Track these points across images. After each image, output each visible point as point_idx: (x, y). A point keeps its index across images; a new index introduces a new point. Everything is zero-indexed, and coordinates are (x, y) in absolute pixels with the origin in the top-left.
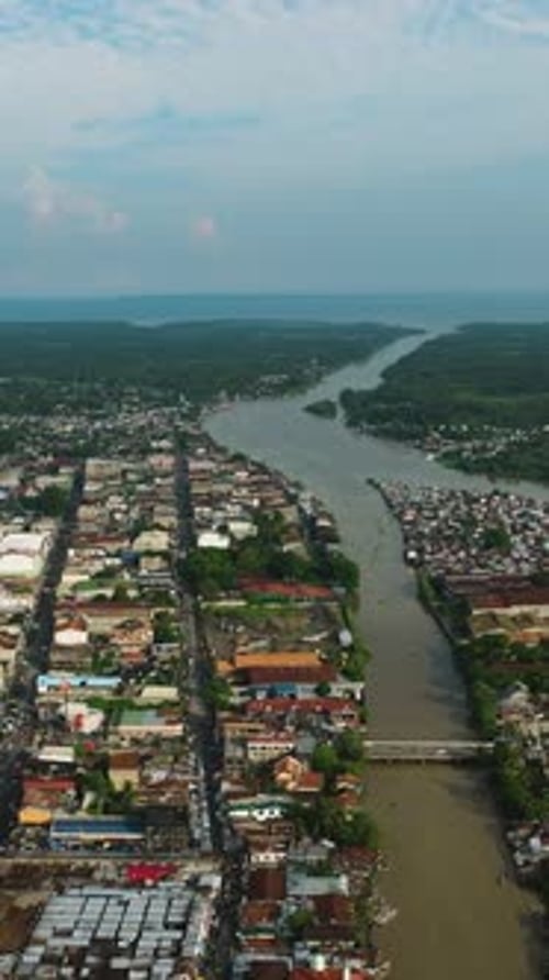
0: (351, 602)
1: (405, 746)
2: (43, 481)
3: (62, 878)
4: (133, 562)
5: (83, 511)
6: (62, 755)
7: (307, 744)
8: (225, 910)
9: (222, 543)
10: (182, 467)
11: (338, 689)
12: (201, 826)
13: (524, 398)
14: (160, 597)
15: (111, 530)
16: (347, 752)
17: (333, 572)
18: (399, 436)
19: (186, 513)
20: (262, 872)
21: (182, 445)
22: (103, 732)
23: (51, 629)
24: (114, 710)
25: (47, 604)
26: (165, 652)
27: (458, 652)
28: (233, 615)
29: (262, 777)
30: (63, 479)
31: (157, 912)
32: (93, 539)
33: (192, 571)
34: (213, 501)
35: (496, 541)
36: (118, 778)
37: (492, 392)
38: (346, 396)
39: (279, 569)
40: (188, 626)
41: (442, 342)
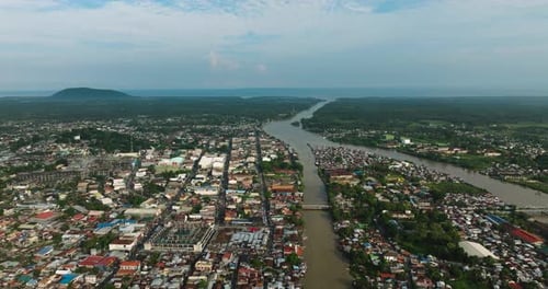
0: (301, 175)
1: (314, 206)
2: (222, 144)
3: (235, 231)
4: (246, 164)
5: (233, 152)
6: (234, 207)
7: (289, 205)
8: (271, 237)
9: (269, 160)
10: (258, 140)
11: (297, 194)
12: (265, 221)
13: (352, 121)
14: (253, 173)
15: (240, 157)
16: (298, 206)
17: (297, 167)
18: (316, 132)
19: (259, 152)
20: (279, 230)
21: (258, 134)
22: (241, 203)
23: (228, 180)
24: (244, 198)
25: (226, 174)
26: (255, 185)
27: (327, 186)
28: (272, 178)
29: (279, 212)
30: (226, 143)
31: (256, 237)
32: (236, 159)
33: (261, 166)
34: (266, 149)
35: (339, 160)
36: (246, 212)
37: (343, 119)
38: (303, 120)
39: (283, 166)
40: (260, 180)
41: (331, 104)
